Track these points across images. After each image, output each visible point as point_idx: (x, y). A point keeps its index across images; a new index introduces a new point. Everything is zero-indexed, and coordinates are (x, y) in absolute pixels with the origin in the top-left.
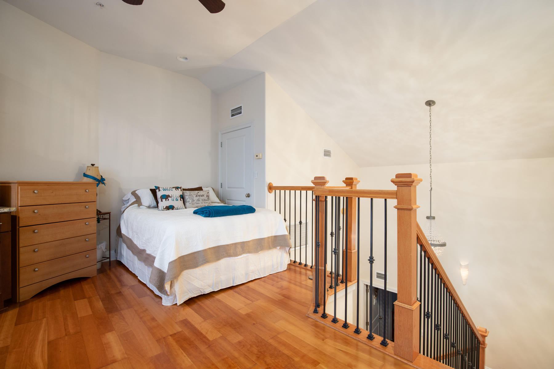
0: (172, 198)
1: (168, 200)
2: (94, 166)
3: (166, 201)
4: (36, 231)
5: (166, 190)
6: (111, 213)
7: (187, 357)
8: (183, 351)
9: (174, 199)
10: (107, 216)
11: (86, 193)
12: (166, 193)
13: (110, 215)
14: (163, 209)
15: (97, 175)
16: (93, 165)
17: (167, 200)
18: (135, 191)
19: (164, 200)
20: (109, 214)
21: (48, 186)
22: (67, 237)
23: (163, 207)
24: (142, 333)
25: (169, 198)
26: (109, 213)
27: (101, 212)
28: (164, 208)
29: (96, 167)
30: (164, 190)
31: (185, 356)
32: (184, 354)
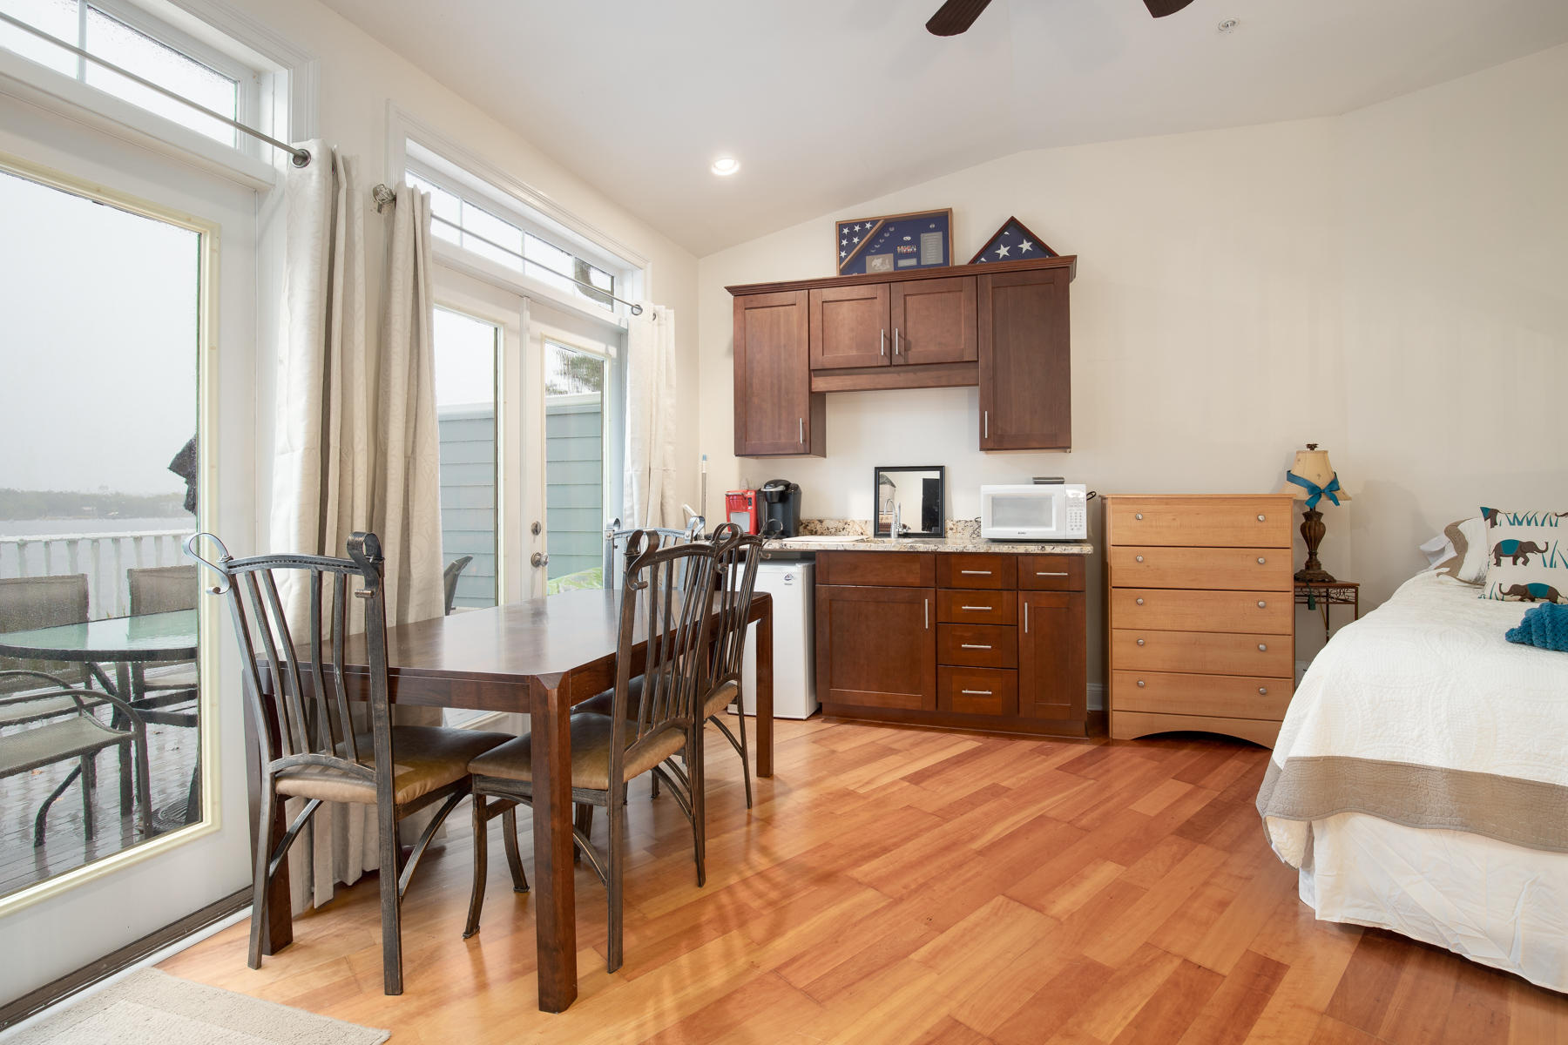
0: (1547, 555)
1: (1525, 563)
2: (1315, 449)
3: (1515, 563)
4: (1140, 601)
5: (1525, 522)
6: (1360, 589)
7: (1125, 1023)
8: (1143, 1009)
9: (1557, 558)
10: (1350, 594)
11: (1260, 524)
12: (1522, 534)
13: (1356, 592)
14: (1500, 596)
15: (1319, 475)
16: (1312, 447)
17: (1521, 560)
18: (1457, 524)
19: (1507, 561)
20: (1354, 590)
21: (1167, 504)
22: (1209, 629)
23: (1497, 586)
24: (1153, 909)
25: (1528, 555)
26: (1355, 587)
27: (1335, 581)
28: (1506, 589)
29: (1319, 452)
30: (1516, 521)
31: (1125, 1018)
32: (1133, 1014)
